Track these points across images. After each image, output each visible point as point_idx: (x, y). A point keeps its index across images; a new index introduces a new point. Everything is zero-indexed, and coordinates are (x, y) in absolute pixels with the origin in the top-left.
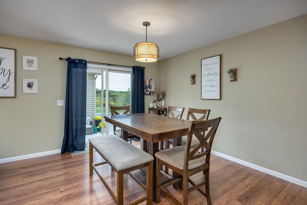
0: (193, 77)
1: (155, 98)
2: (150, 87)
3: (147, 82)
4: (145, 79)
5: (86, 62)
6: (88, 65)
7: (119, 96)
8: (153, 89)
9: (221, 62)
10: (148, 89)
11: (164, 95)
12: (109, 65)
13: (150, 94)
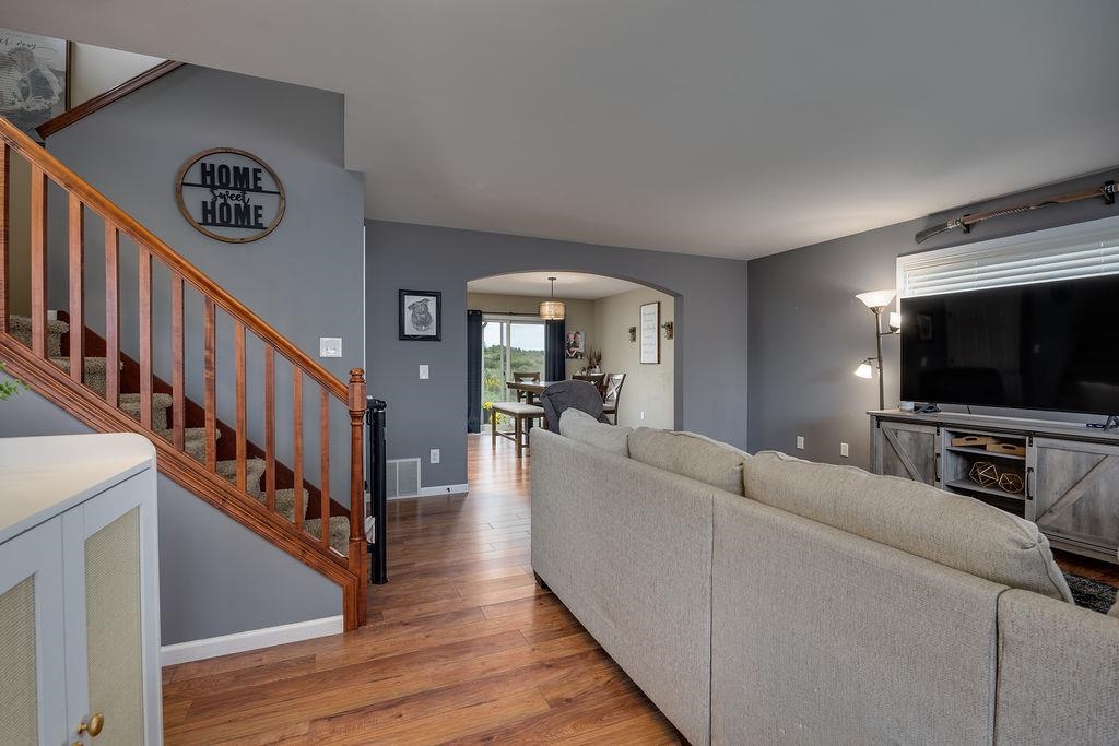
0: (633, 331)
1: (585, 363)
2: (575, 345)
3: (572, 336)
4: (567, 332)
5: (481, 312)
6: (485, 316)
7: (535, 364)
8: (581, 349)
9: (659, 312)
10: (572, 349)
11: (599, 359)
12: (511, 314)
13: (576, 356)
